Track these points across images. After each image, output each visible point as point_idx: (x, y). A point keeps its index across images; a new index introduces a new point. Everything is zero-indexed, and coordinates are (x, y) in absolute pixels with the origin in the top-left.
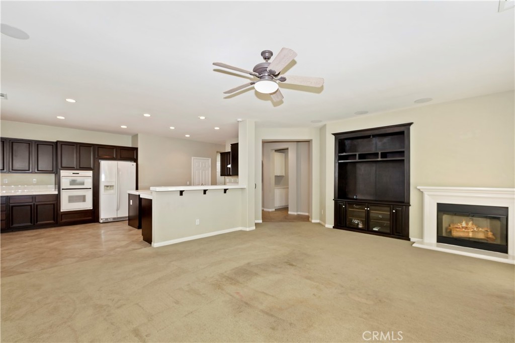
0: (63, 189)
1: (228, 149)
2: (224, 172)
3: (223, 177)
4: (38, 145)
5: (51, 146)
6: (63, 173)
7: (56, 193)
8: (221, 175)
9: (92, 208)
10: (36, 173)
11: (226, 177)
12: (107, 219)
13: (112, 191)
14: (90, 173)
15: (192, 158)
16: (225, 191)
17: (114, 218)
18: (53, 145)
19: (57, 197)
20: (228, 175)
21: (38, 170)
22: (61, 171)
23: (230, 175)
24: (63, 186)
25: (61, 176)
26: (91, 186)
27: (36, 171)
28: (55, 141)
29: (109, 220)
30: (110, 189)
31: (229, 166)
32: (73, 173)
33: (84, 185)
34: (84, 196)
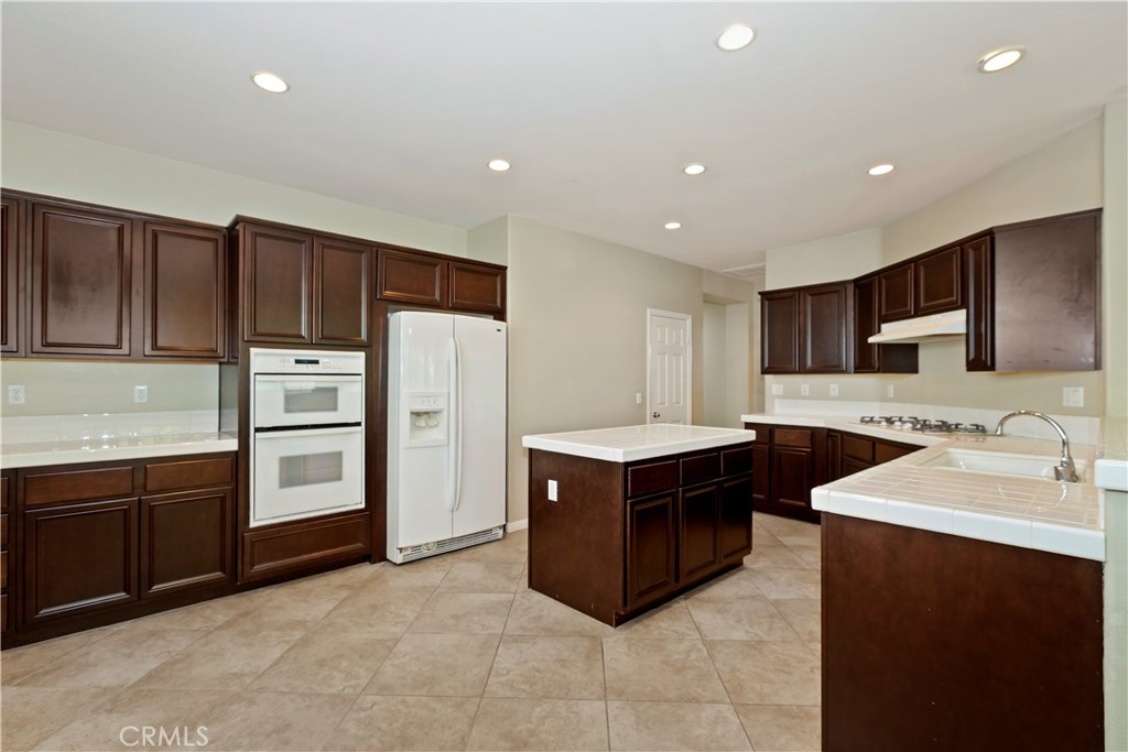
0: (258, 430)
3: (770, 377)
4: (155, 235)
5: (210, 245)
7: (232, 445)
8: (763, 372)
9: (363, 506)
10: (146, 358)
12: (417, 548)
13: (436, 435)
14: (356, 361)
15: (648, 310)
17: (440, 543)
18: (215, 241)
19: (237, 464)
21: (155, 346)
22: (253, 351)
24: (258, 418)
25: (253, 370)
26: (359, 414)
27: (148, 351)
28: (225, 222)
29: (426, 553)
30: (428, 427)
32: (298, 362)
33: (335, 408)
34: (338, 457)
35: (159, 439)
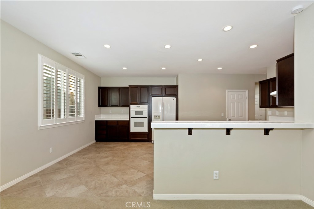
0: (132, 117)
1: (272, 74)
2: (266, 102)
3: (264, 109)
4: (122, 89)
6: (132, 107)
7: (128, 119)
8: (261, 107)
9: (147, 132)
11: (268, 109)
14: (146, 107)
16: (267, 131)
19: (129, 122)
20: (270, 107)
22: (131, 105)
23: (276, 107)
25: (131, 108)
26: (147, 116)
30: (158, 118)
31: (274, 93)
32: (137, 107)
33: (143, 115)
34: (143, 123)
35: (120, 118)
